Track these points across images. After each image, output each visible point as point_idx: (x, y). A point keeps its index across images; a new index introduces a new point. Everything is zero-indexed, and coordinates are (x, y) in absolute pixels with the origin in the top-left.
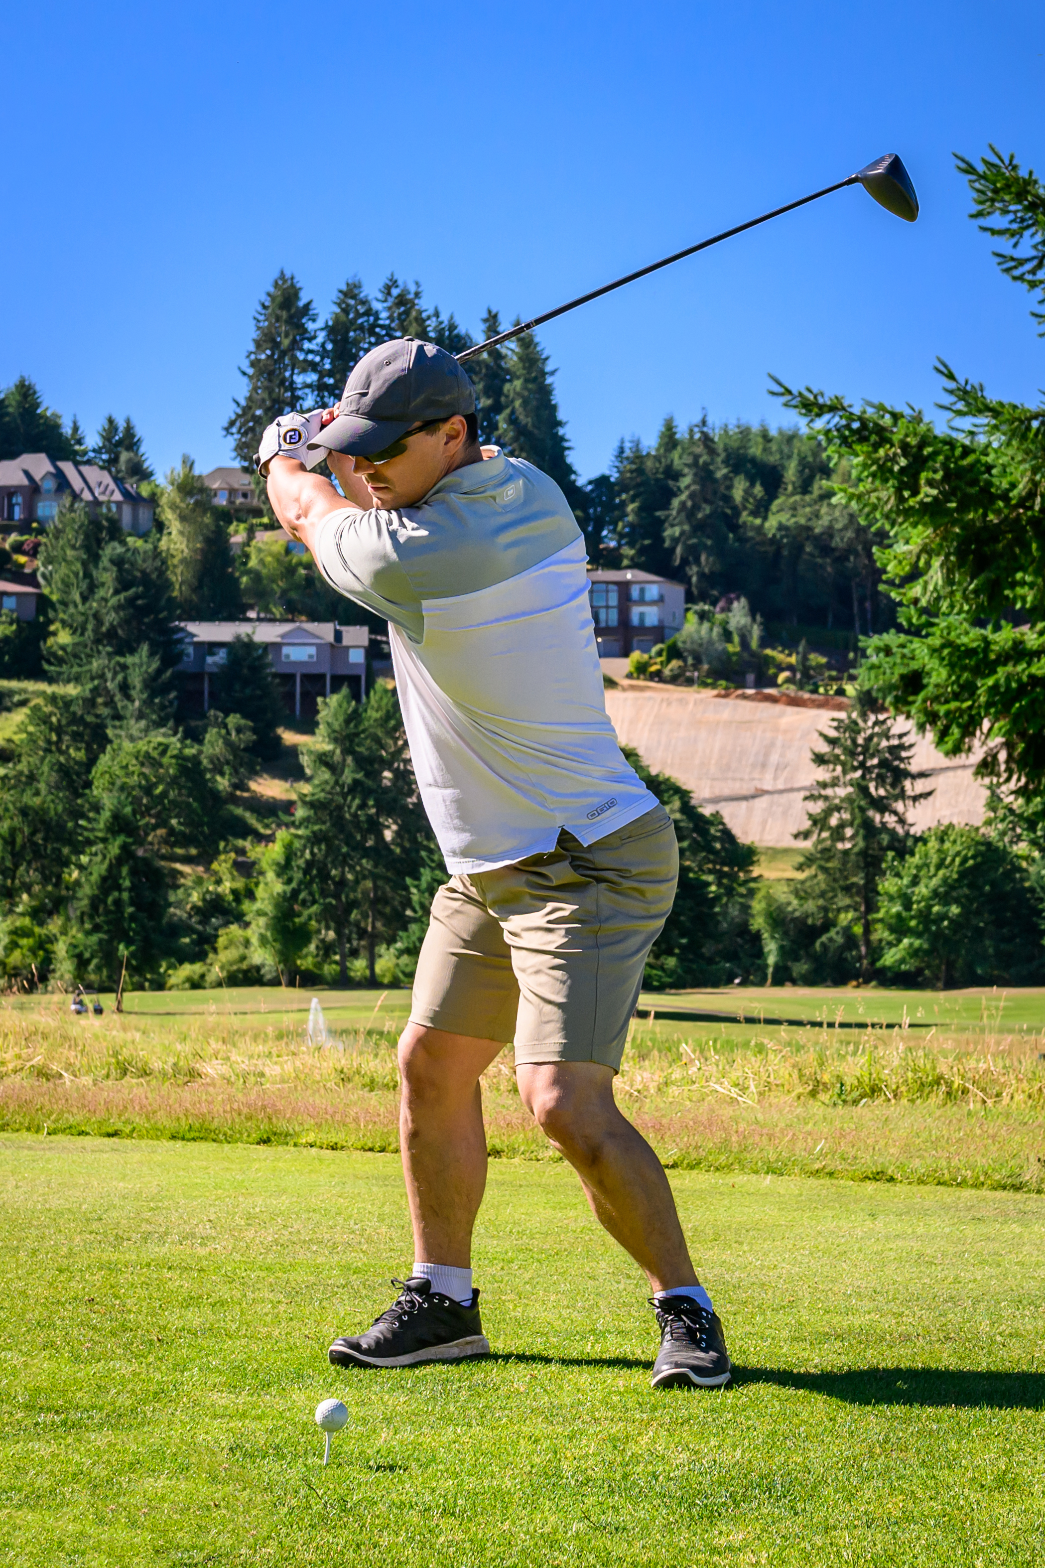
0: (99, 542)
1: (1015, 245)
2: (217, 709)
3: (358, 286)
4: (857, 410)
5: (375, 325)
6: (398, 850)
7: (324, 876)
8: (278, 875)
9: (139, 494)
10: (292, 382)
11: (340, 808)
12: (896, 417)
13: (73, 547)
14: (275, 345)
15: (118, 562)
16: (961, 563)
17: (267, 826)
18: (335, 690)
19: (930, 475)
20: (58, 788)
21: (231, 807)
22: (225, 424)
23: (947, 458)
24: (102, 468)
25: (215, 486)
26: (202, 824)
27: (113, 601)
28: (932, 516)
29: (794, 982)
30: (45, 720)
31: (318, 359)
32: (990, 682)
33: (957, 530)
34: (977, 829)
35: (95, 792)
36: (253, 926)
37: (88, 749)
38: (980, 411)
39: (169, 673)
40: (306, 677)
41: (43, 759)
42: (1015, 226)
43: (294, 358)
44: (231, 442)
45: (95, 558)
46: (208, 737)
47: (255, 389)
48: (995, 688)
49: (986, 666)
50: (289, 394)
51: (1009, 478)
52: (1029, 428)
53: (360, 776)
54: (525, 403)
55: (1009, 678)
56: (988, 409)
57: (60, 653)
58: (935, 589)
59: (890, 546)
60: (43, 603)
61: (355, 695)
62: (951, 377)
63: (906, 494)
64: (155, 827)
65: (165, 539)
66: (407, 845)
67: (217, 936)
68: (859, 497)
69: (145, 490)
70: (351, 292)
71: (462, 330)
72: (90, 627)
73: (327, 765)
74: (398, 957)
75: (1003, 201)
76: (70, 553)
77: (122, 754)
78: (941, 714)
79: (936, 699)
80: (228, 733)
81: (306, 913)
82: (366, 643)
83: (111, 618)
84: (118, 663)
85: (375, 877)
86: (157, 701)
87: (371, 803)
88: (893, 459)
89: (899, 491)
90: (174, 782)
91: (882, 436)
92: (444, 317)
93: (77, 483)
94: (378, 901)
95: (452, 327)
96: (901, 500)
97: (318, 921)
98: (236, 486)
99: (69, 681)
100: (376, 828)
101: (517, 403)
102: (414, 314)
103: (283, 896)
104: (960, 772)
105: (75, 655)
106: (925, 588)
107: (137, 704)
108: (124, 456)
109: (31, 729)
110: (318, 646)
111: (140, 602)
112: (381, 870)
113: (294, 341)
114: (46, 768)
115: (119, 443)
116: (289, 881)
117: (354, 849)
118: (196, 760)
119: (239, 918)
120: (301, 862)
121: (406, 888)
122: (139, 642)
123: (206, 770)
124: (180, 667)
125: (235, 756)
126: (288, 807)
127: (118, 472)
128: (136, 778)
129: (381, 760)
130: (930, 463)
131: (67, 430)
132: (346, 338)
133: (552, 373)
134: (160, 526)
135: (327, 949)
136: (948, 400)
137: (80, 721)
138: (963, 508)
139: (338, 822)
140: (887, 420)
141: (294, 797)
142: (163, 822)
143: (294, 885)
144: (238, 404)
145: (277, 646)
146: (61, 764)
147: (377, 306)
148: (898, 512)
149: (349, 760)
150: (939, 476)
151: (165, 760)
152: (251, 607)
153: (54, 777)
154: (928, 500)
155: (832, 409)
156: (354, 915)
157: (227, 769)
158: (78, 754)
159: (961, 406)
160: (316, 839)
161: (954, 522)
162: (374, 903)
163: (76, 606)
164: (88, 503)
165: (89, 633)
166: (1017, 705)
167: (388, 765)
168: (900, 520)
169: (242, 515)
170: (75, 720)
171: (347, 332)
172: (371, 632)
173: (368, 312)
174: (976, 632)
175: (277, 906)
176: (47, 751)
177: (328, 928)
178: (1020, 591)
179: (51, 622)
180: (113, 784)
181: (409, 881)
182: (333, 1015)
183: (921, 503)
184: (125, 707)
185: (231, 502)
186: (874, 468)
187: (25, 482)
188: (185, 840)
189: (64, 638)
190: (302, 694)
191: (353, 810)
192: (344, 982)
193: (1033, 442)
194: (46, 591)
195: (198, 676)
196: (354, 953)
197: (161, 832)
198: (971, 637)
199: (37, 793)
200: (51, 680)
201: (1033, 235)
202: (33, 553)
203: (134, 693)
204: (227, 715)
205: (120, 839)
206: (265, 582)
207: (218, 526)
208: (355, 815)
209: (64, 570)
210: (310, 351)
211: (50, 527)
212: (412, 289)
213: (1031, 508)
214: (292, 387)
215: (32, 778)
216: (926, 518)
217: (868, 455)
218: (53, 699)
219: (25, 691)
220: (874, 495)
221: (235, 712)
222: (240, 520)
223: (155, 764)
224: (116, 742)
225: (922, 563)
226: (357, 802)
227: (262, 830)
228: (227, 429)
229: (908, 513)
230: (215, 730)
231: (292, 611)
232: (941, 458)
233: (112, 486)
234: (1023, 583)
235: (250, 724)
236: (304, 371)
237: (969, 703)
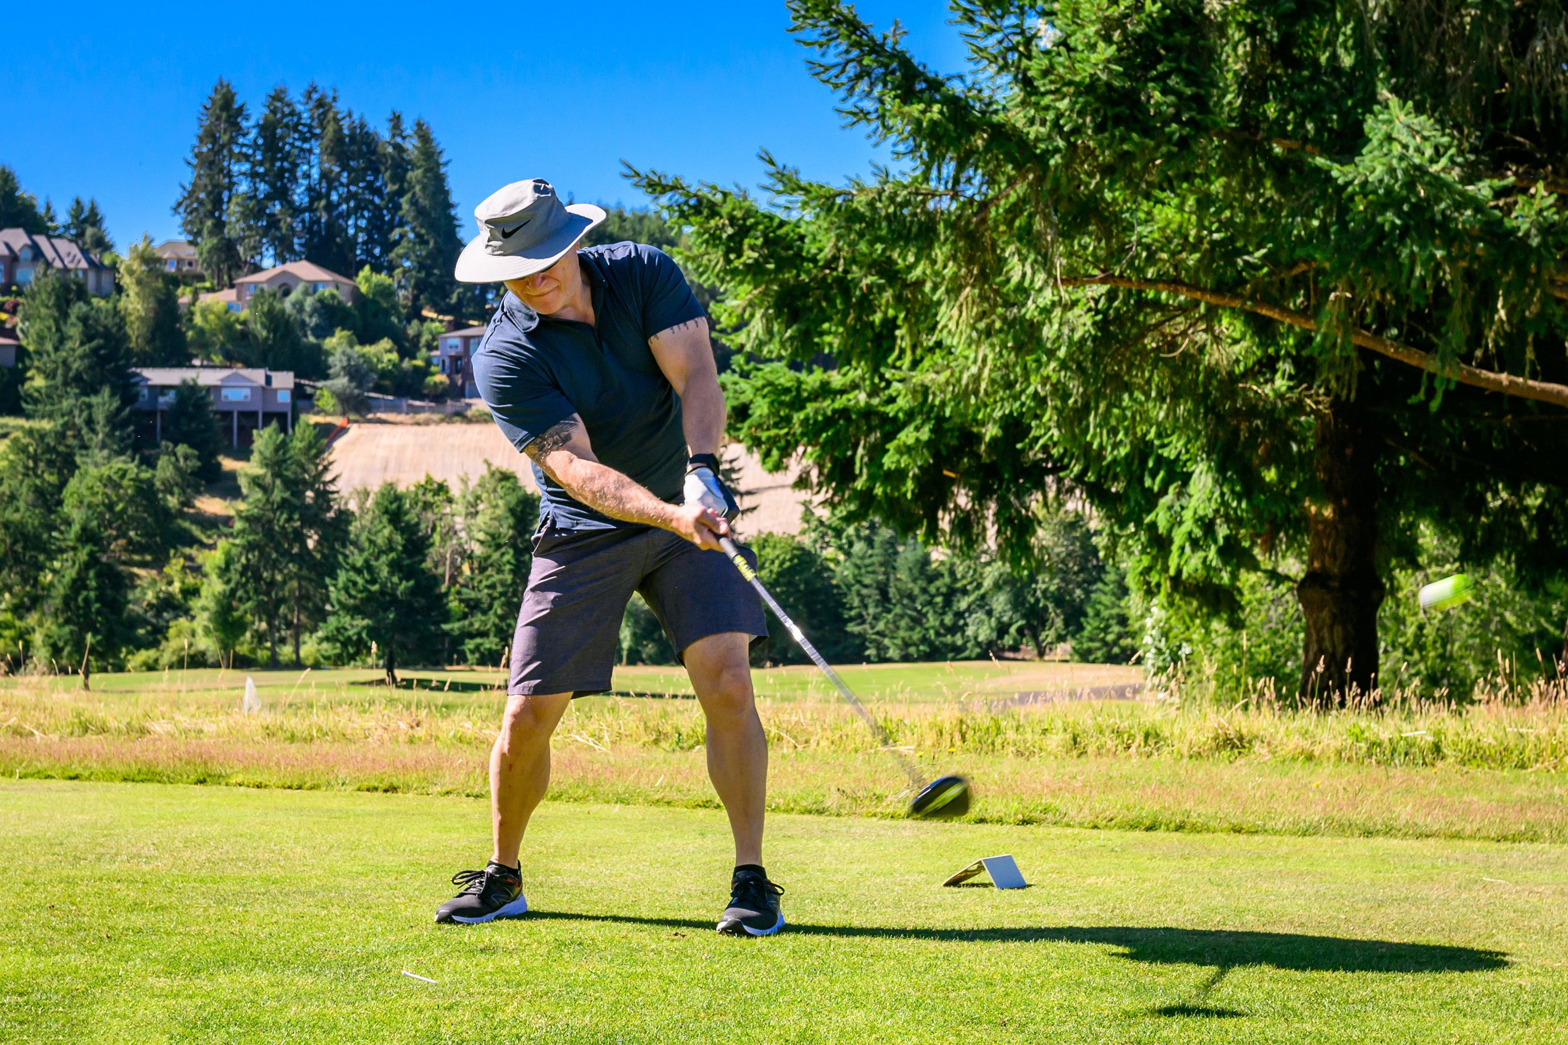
0: (68, 303)
1: (823, 55)
2: (168, 439)
3: (283, 91)
4: (693, 190)
5: (298, 124)
6: (318, 556)
7: (258, 578)
8: (220, 576)
9: (101, 263)
10: (229, 171)
11: (270, 521)
12: (725, 195)
13: (47, 307)
14: (214, 140)
15: (84, 319)
16: (778, 314)
17: (209, 537)
18: (266, 424)
19: (752, 241)
20: (34, 506)
21: (180, 521)
22: (173, 204)
23: (766, 228)
24: (71, 241)
25: (166, 256)
26: (154, 535)
27: (80, 351)
28: (755, 275)
29: (643, 662)
30: (24, 450)
31: (250, 152)
32: (802, 415)
33: (775, 288)
34: (793, 537)
35: (66, 510)
36: (198, 619)
37: (60, 473)
38: (794, 190)
39: (127, 410)
40: (242, 414)
41: (22, 482)
42: (823, 39)
43: (231, 151)
44: (178, 220)
45: (65, 315)
46: (160, 463)
47: (199, 176)
48: (807, 419)
49: (798, 403)
50: (226, 180)
51: (818, 245)
52: (833, 204)
53: (287, 495)
54: (424, 188)
55: (816, 412)
56: (802, 189)
57: (36, 394)
58: (757, 337)
59: (722, 301)
60: (21, 353)
61: (283, 429)
62: (772, 162)
63: (732, 256)
64: (116, 538)
65: (124, 298)
66: (326, 551)
67: (168, 628)
68: (694, 259)
69: (107, 260)
70: (278, 97)
71: (371, 127)
72: (60, 372)
73: (259, 486)
74: (319, 644)
75: (813, 17)
76: (43, 311)
77: (88, 478)
78: (764, 439)
79: (759, 426)
80: (177, 460)
81: (242, 608)
82: (292, 386)
83: (76, 365)
84: (84, 403)
85: (300, 578)
86: (117, 433)
87: (296, 516)
88: (723, 228)
89: (726, 255)
90: (131, 500)
91: (714, 211)
92: (356, 116)
93: (49, 254)
94: (303, 598)
95: (362, 126)
96: (728, 261)
97: (253, 615)
98: (183, 256)
99: (43, 417)
100: (300, 538)
101: (418, 188)
102: (331, 115)
103: (224, 594)
104: (780, 491)
105: (50, 396)
106: (748, 335)
107: (101, 436)
108: (90, 231)
109: (11, 457)
110: (253, 389)
111: (102, 352)
112: (305, 572)
113: (232, 138)
114: (24, 489)
115: (85, 221)
116: (228, 582)
117: (282, 555)
118: (150, 482)
119: (187, 612)
120: (238, 567)
121: (326, 587)
122: (102, 383)
123: (159, 490)
124: (137, 405)
125: (183, 479)
126: (227, 521)
127: (84, 243)
128: (100, 497)
129: (304, 482)
130: (752, 233)
131: (41, 210)
132: (274, 134)
133: (446, 164)
134: (120, 289)
135: (260, 637)
136: (768, 182)
137: (53, 450)
138: (779, 269)
139: (269, 533)
140: (719, 198)
141: (232, 513)
142: (122, 534)
143: (232, 585)
144: (184, 188)
145: (217, 389)
146: (36, 486)
147: (299, 108)
148: (726, 272)
149: (278, 482)
150: (760, 242)
151: (125, 482)
152: (196, 356)
153: (31, 497)
154: (750, 261)
155: (673, 188)
156: (283, 610)
157: (176, 490)
158: (52, 478)
159: (780, 187)
160: (250, 547)
161: (771, 282)
162: (299, 600)
163: (49, 355)
164: (59, 270)
165: (59, 379)
166: (824, 435)
167: (310, 486)
168: (728, 278)
169: (189, 280)
170: (49, 449)
171: (275, 129)
172: (296, 376)
173: (292, 113)
174: (792, 374)
175: (218, 602)
176: (26, 475)
177: (260, 620)
178: (828, 339)
179: (27, 369)
180: (81, 502)
181: (328, 580)
182: (265, 691)
183: (745, 264)
184: (91, 439)
185: (179, 269)
186: (706, 236)
187: (6, 252)
188: (139, 548)
189: (39, 382)
190: (240, 428)
191: (281, 522)
192: (274, 664)
193: (836, 216)
194: (24, 343)
195: (152, 414)
196: (283, 641)
197: (122, 542)
198: (785, 377)
199: (17, 510)
200: (28, 416)
201: (837, 46)
202: (13, 312)
203: (98, 428)
204: (176, 445)
205: (88, 548)
206: (208, 335)
207: (167, 289)
208: (283, 528)
209: (38, 325)
210: (243, 145)
211: (27, 290)
212: (330, 94)
213: (836, 269)
214: (229, 175)
215: (13, 497)
216: (749, 278)
217: (701, 225)
218: (30, 432)
219: (6, 426)
220: (706, 257)
221: (183, 442)
222: (186, 284)
223: (117, 486)
224: (83, 468)
225: (746, 316)
226: (285, 516)
227: (205, 540)
228: (175, 210)
229: (734, 272)
230: (166, 458)
231: (230, 359)
232: (761, 227)
233: (79, 255)
234: (829, 333)
235: (196, 452)
236: (238, 161)
237: (786, 430)
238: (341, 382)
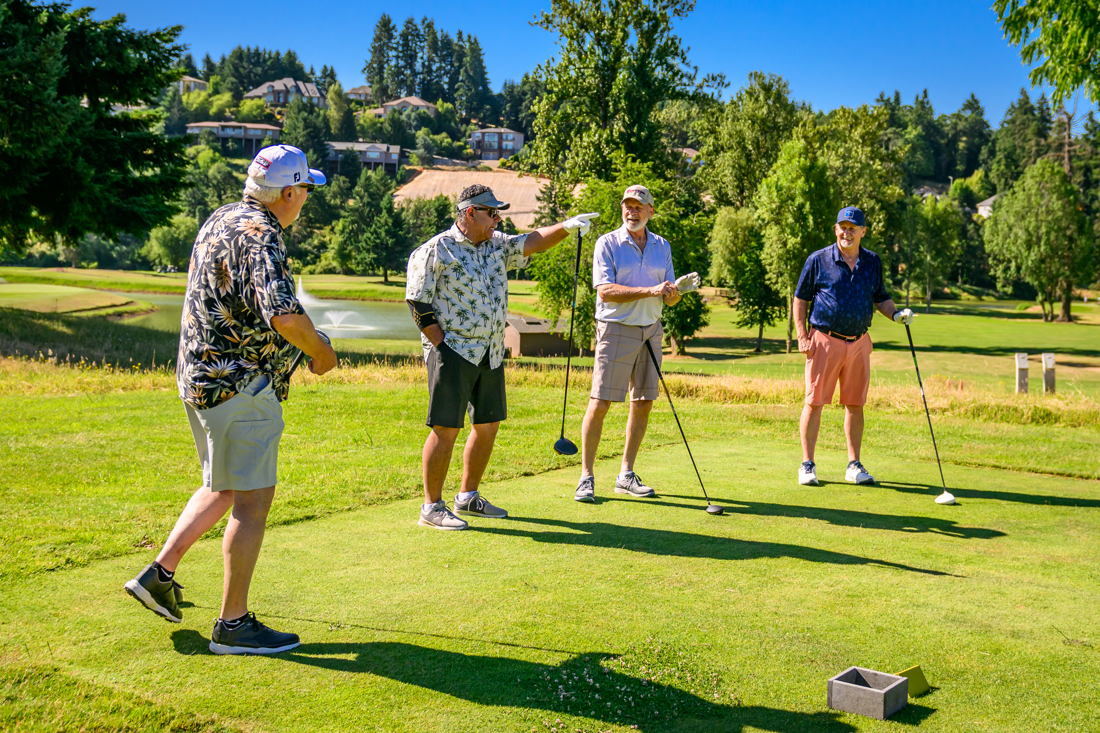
2: (338, 174)
3: (412, 20)
5: (418, 35)
14: (381, 41)
31: (397, 46)
40: (375, 164)
43: (388, 46)
50: (386, 59)
60: (282, 133)
65: (329, 110)
70: (410, 22)
71: (450, 38)
80: (339, 183)
82: (399, 152)
93: (303, 89)
95: (446, 37)
101: (468, 65)
110: (380, 152)
111: (312, 134)
113: (388, 39)
115: (328, 74)
124: (327, 158)
134: (327, 106)
145: (366, 152)
147: (419, 27)
152: (359, 137)
164: (307, 97)
171: (408, 37)
172: (401, 147)
173: (416, 29)
187: (285, 88)
195: (335, 162)
202: (282, 115)
206: (365, 128)
209: (290, 121)
210: (394, 43)
212: (432, 21)
214: (388, 56)
231: (374, 139)
236: (391, 50)
238: (421, 151)
